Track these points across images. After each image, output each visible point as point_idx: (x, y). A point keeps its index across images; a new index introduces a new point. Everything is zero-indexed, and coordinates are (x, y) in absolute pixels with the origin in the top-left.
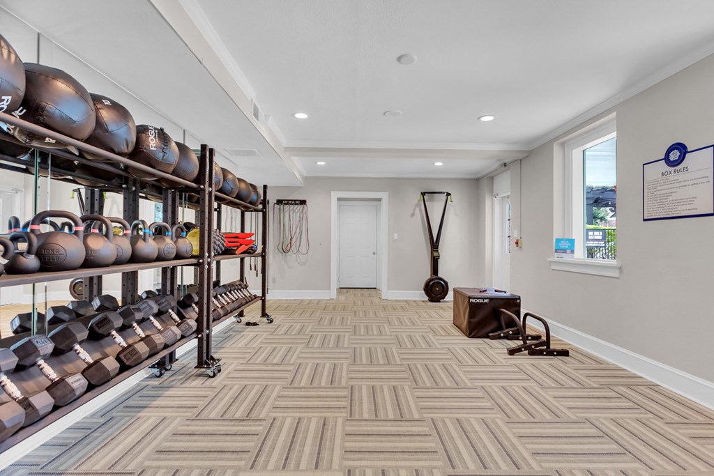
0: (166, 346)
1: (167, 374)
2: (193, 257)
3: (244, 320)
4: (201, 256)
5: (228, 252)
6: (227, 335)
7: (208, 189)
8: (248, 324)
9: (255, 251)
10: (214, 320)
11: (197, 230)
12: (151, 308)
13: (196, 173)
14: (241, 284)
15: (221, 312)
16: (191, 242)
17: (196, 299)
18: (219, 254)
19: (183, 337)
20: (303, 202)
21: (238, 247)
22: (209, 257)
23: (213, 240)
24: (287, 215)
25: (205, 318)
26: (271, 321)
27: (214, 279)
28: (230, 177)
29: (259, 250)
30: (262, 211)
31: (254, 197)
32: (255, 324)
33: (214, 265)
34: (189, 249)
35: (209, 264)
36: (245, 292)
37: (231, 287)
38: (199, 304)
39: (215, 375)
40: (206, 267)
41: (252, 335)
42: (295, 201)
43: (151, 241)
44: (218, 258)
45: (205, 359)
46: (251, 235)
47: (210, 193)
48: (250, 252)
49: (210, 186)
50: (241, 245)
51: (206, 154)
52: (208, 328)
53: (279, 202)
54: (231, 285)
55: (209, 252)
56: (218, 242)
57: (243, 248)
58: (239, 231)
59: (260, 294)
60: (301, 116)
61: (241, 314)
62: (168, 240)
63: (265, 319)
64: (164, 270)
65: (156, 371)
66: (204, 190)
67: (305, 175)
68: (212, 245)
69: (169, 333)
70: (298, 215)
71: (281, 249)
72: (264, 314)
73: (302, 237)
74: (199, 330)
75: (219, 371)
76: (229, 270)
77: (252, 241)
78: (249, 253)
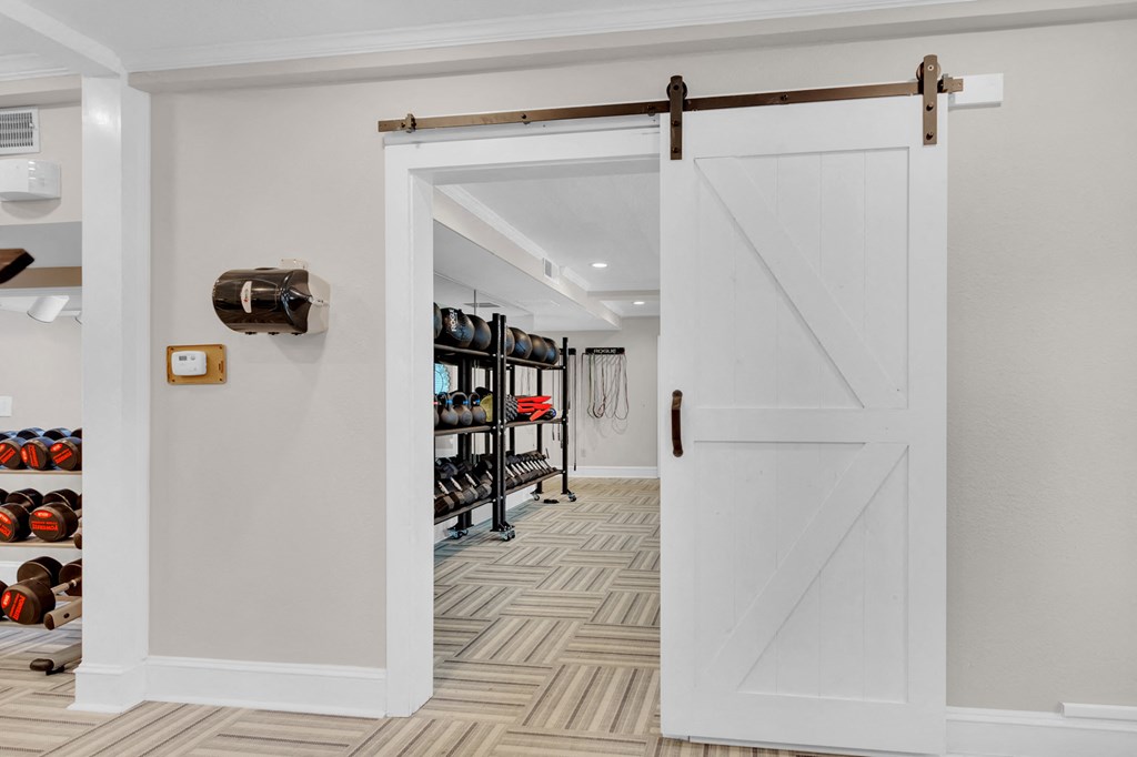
0: (466, 504)
1: (464, 538)
2: (487, 424)
3: (543, 497)
4: (494, 422)
5: (522, 418)
6: (522, 510)
7: (500, 356)
8: (547, 501)
9: (552, 417)
10: (508, 488)
11: (490, 397)
12: (452, 470)
13: (489, 343)
14: (538, 455)
15: (515, 481)
16: (485, 409)
17: (490, 466)
18: (512, 421)
19: (479, 499)
20: (620, 351)
21: (533, 413)
22: (502, 423)
23: (505, 407)
24: (599, 367)
25: (499, 484)
26: (574, 499)
27: (507, 448)
28: (522, 337)
29: (559, 414)
30: (561, 368)
31: (551, 353)
32: (555, 502)
33: (507, 432)
34: (483, 416)
35: (502, 431)
36: (542, 463)
37: (526, 457)
38: (494, 472)
39: (509, 539)
40: (500, 433)
41: (549, 512)
42: (610, 349)
43: (452, 410)
44: (511, 425)
45: (499, 523)
46: (548, 398)
47: (502, 360)
48: (548, 417)
49: (502, 353)
50: (536, 410)
51: (498, 321)
52: (502, 494)
53: (589, 351)
54: (526, 455)
55: (502, 420)
56: (511, 407)
57: (539, 413)
58: (535, 394)
59: (560, 467)
60: (600, 265)
61: (539, 490)
62: (466, 409)
63: (566, 497)
64: (461, 437)
65: (454, 533)
66: (496, 358)
67: (622, 313)
68: (505, 411)
69: (468, 493)
70: (614, 367)
71: (591, 413)
72: (565, 491)
73: (619, 397)
74: (494, 495)
75: (513, 537)
76: (525, 439)
77: (549, 406)
78: (546, 419)
